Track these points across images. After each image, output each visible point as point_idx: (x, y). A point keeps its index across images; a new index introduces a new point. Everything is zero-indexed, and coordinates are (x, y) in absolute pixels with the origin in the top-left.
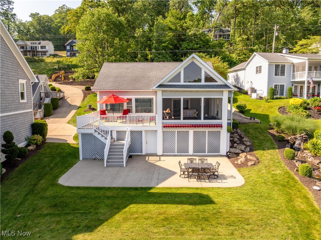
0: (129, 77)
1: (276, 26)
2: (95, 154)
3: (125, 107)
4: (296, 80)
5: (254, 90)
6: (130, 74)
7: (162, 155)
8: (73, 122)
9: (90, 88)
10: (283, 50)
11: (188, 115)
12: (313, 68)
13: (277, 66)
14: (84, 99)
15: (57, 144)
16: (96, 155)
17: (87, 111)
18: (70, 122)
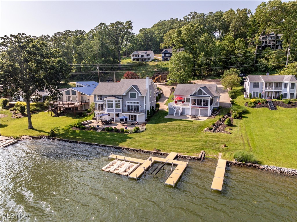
2: (172, 113)
3: (183, 100)
5: (247, 93)
8: (166, 104)
12: (268, 85)
13: (255, 83)
14: (171, 94)
17: (171, 100)
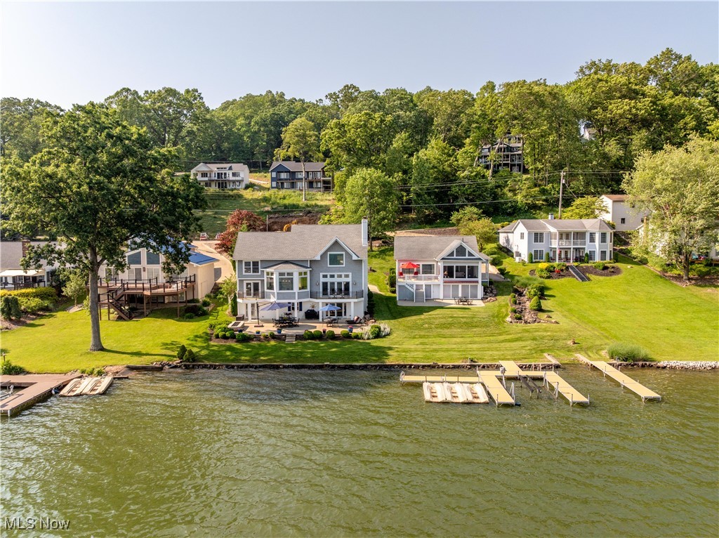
4: (552, 247)
5: (519, 254)
7: (443, 299)
13: (536, 234)
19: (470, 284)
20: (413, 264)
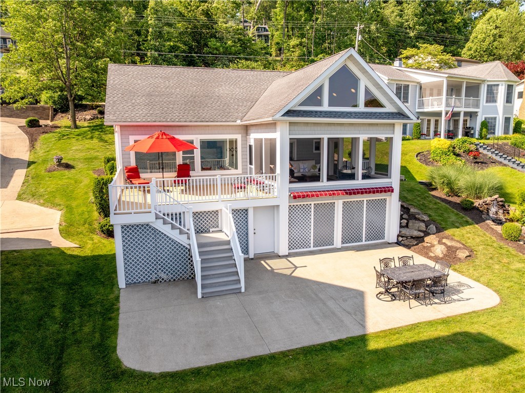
0: (179, 96)
1: (359, 25)
2: (155, 269)
3: (179, 159)
4: (426, 110)
6: (178, 90)
7: (290, 255)
8: (31, 195)
9: (39, 121)
10: (395, 62)
11: (302, 171)
13: (398, 87)
14: (32, 146)
15: (30, 253)
16: (160, 271)
17: (54, 170)
18: (25, 196)
19: (365, 198)
20: (173, 140)
